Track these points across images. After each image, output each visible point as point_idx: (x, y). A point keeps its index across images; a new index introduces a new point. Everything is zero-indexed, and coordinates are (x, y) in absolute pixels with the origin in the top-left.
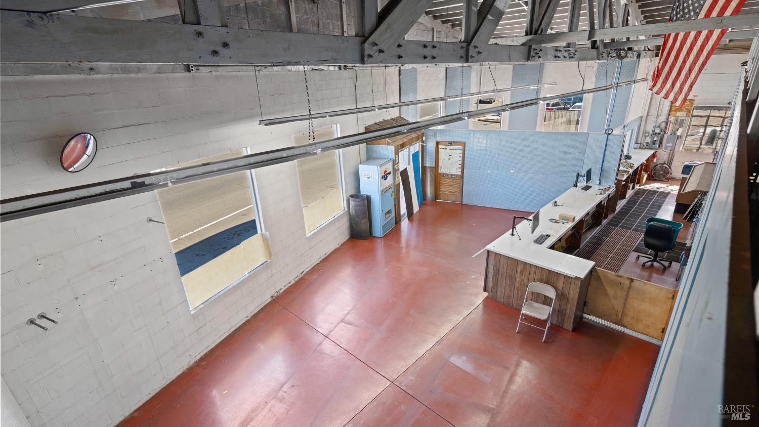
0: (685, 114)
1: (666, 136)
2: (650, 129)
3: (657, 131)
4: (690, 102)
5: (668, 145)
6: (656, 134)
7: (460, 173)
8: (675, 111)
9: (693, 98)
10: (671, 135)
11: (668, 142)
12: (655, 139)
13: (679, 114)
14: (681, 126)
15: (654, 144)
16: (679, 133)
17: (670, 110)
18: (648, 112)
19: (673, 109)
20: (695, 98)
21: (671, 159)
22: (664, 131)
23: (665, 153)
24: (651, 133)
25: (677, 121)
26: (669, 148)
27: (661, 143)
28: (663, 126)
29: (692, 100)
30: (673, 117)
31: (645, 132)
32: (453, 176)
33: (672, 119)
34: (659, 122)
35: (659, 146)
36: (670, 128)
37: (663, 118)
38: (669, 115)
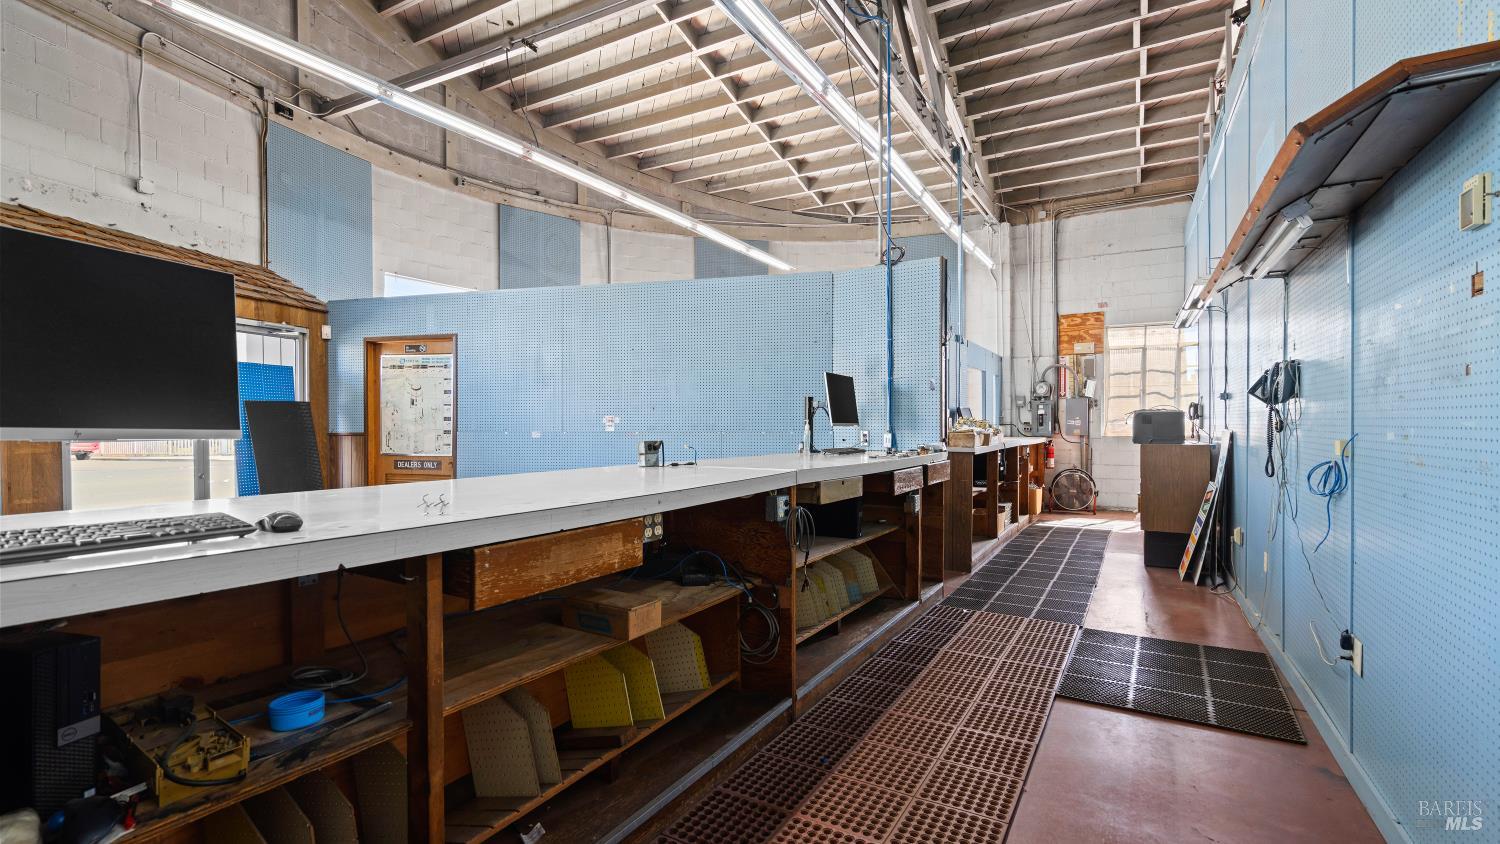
0: (1092, 345)
1: (1063, 403)
2: (1024, 390)
3: (1042, 390)
4: (1097, 320)
5: (1073, 422)
6: (1040, 398)
7: (448, 452)
8: (1067, 342)
9: (1099, 310)
10: (1073, 398)
11: (1070, 416)
12: (1041, 412)
13: (1079, 347)
14: (1090, 376)
15: (1041, 424)
16: (1089, 392)
17: (1059, 342)
18: (1012, 350)
19: (1065, 338)
20: (1104, 309)
21: (1087, 459)
22: (1056, 390)
23: (1069, 446)
24: (1028, 400)
25: (1078, 364)
26: (1077, 432)
27: (1056, 420)
28: (1051, 378)
29: (1098, 313)
30: (1067, 357)
31: (1014, 398)
32: (430, 465)
33: (1066, 360)
34: (1041, 370)
35: (1054, 429)
36: (1068, 381)
37: (1046, 361)
38: (1058, 353)
